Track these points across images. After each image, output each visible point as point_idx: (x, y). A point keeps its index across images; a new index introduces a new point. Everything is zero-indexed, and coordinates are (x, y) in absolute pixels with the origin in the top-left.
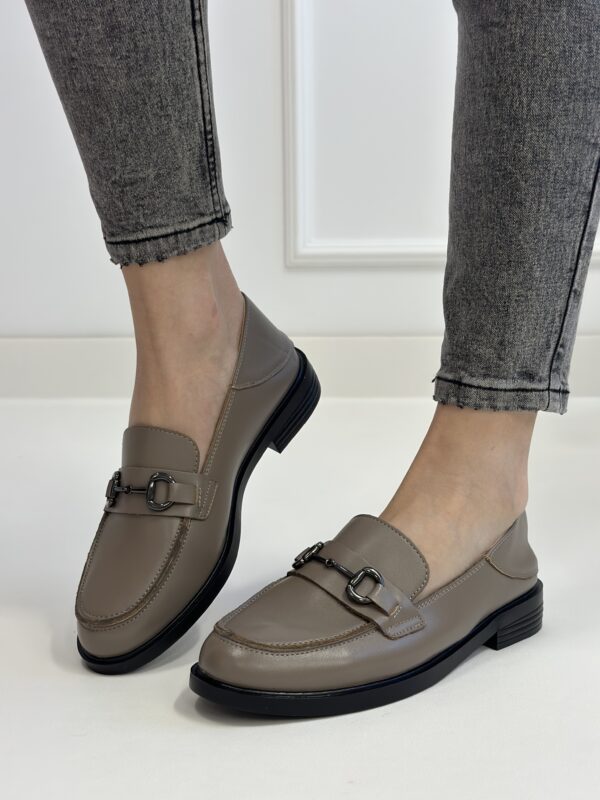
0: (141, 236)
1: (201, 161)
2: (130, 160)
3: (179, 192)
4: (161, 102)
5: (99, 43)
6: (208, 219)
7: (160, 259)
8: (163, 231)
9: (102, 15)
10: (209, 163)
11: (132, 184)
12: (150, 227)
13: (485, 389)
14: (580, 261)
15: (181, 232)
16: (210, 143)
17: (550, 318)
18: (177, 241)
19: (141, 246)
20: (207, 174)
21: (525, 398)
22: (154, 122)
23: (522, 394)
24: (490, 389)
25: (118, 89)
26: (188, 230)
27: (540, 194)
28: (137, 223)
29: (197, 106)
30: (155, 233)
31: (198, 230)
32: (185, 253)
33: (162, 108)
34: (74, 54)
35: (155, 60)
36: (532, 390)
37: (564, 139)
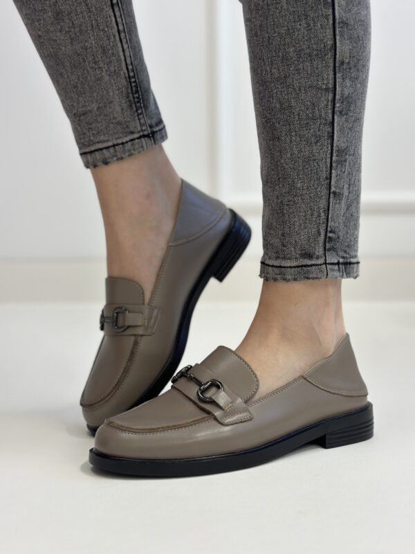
0: (93, 148)
1: (128, 97)
2: (81, 99)
3: (114, 118)
4: (94, 59)
5: (52, 24)
6: (136, 135)
7: (106, 163)
8: (105, 145)
9: (50, 6)
10: (134, 98)
11: (84, 114)
12: (98, 142)
13: (277, 267)
14: (333, 171)
15: (118, 145)
16: (133, 85)
17: (316, 214)
18: (116, 151)
19: (93, 154)
20: (134, 105)
21: (308, 272)
22: (91, 71)
23: (305, 269)
24: (280, 267)
25: (67, 52)
26: (123, 144)
27: (290, 130)
28: (90, 140)
29: (121, 60)
30: (101, 146)
31: (130, 143)
32: (122, 158)
33: (95, 63)
35: (86, 31)
36: (311, 265)
37: (300, 90)
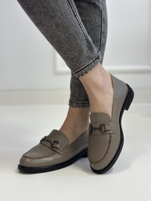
0: (80, 69)
1: (88, 47)
2: (72, 53)
3: (85, 56)
4: (74, 37)
5: (56, 30)
6: (94, 59)
7: (86, 73)
8: (85, 66)
9: (54, 23)
10: (90, 46)
11: (74, 58)
12: (82, 66)
15: (89, 65)
16: (88, 42)
18: (89, 67)
19: (81, 71)
20: (90, 49)
22: (74, 42)
25: (63, 38)
26: (90, 64)
28: (78, 67)
29: (82, 34)
30: (83, 67)
31: (93, 63)
32: (91, 69)
33: (74, 38)
34: (51, 35)
35: (69, 28)
